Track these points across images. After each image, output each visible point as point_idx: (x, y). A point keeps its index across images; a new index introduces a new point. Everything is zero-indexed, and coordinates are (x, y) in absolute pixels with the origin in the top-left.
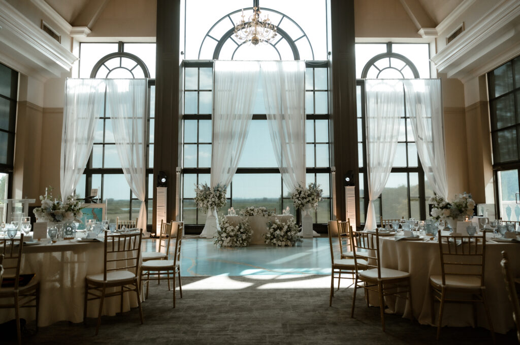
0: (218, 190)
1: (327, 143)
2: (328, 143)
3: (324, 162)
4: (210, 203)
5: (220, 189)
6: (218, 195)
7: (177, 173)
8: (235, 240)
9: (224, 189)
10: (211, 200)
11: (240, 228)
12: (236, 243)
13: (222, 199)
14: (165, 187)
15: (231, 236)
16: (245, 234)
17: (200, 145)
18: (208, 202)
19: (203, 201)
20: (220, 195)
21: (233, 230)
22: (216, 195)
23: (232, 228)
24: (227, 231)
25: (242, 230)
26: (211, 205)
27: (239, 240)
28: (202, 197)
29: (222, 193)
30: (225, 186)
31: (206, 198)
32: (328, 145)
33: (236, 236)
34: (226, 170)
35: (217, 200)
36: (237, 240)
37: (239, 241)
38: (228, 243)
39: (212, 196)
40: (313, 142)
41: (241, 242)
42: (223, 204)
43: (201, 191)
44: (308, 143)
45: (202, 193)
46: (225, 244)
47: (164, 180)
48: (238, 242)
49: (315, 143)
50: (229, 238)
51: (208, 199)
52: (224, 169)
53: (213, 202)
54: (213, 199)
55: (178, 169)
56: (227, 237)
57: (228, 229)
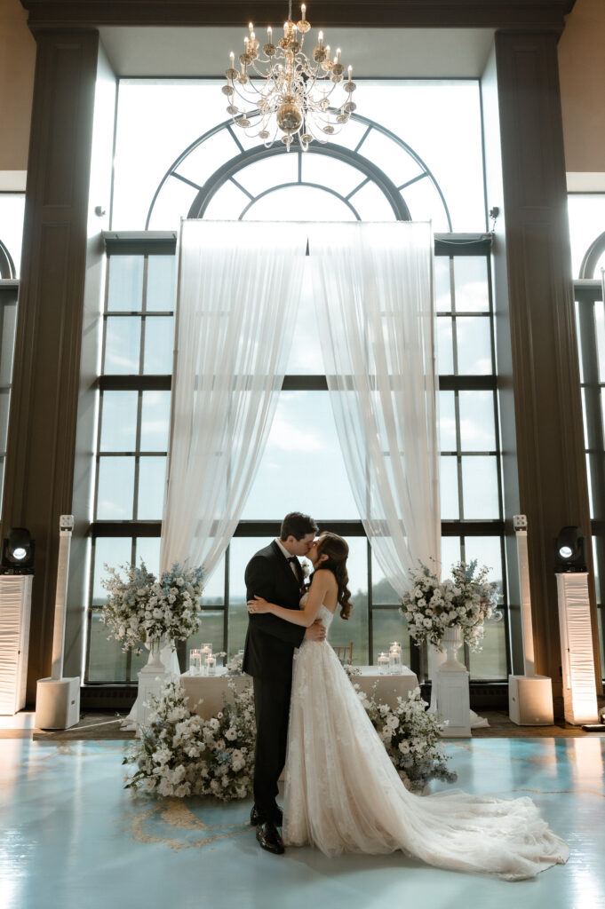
0: (174, 585)
1: (492, 454)
2: (497, 454)
3: (484, 507)
4: (147, 624)
5: (180, 581)
6: (172, 598)
7: (62, 534)
8: (204, 773)
9: (194, 581)
10: (151, 615)
11: (225, 725)
12: (207, 785)
13: (187, 614)
14: (25, 573)
15: (187, 760)
16: (244, 750)
17: (141, 458)
18: (142, 620)
19: (127, 617)
20: (180, 599)
21: (198, 736)
22: (166, 600)
23: (195, 724)
24: (176, 738)
25: (230, 734)
26: (152, 629)
27: (217, 773)
28: (124, 606)
29: (186, 594)
30: (199, 570)
31: (135, 608)
32: (494, 458)
33: (209, 756)
34: (207, 528)
35: (168, 615)
36: (211, 774)
37: (219, 780)
38: (175, 787)
39: (153, 600)
40: (455, 450)
41: (225, 781)
42: (188, 626)
43: (123, 588)
44: (444, 454)
45: (125, 595)
46: (164, 790)
47: (20, 554)
48: (214, 784)
49: (458, 454)
50: (180, 769)
51: (141, 613)
52: (200, 524)
53: (158, 621)
54: (157, 614)
55: (65, 520)
56: (172, 764)
57: (180, 728)
